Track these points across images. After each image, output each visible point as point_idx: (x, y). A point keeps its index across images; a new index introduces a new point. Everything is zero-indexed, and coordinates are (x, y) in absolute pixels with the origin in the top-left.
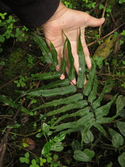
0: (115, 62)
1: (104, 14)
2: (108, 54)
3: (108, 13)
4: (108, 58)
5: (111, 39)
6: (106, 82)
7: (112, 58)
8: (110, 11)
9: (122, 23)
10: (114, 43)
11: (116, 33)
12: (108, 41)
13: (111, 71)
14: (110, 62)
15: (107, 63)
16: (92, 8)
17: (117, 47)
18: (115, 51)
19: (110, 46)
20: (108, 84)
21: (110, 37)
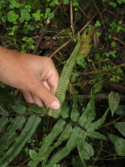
0: (97, 56)
1: (71, 9)
2: (88, 50)
3: (76, 7)
4: (89, 54)
5: (87, 33)
6: (94, 80)
7: (94, 53)
8: (77, 4)
9: (94, 14)
10: (92, 37)
11: (90, 26)
12: (84, 36)
13: (97, 67)
14: (93, 58)
15: (90, 60)
16: (56, 6)
17: (96, 40)
18: (95, 45)
19: (88, 41)
20: (97, 82)
21: (85, 32)
